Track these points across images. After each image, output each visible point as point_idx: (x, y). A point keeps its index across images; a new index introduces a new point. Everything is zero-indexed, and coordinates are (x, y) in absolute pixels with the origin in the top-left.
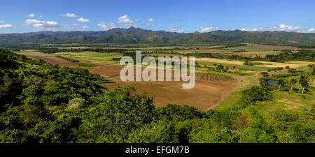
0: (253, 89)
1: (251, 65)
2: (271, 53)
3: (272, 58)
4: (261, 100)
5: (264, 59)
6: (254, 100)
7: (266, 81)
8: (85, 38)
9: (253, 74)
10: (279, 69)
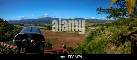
0: (89, 37)
1: (88, 29)
2: (92, 25)
3: (92, 26)
4: (92, 40)
5: (90, 27)
6: (90, 40)
7: (92, 33)
8: (32, 21)
9: (88, 32)
10: (94, 29)
